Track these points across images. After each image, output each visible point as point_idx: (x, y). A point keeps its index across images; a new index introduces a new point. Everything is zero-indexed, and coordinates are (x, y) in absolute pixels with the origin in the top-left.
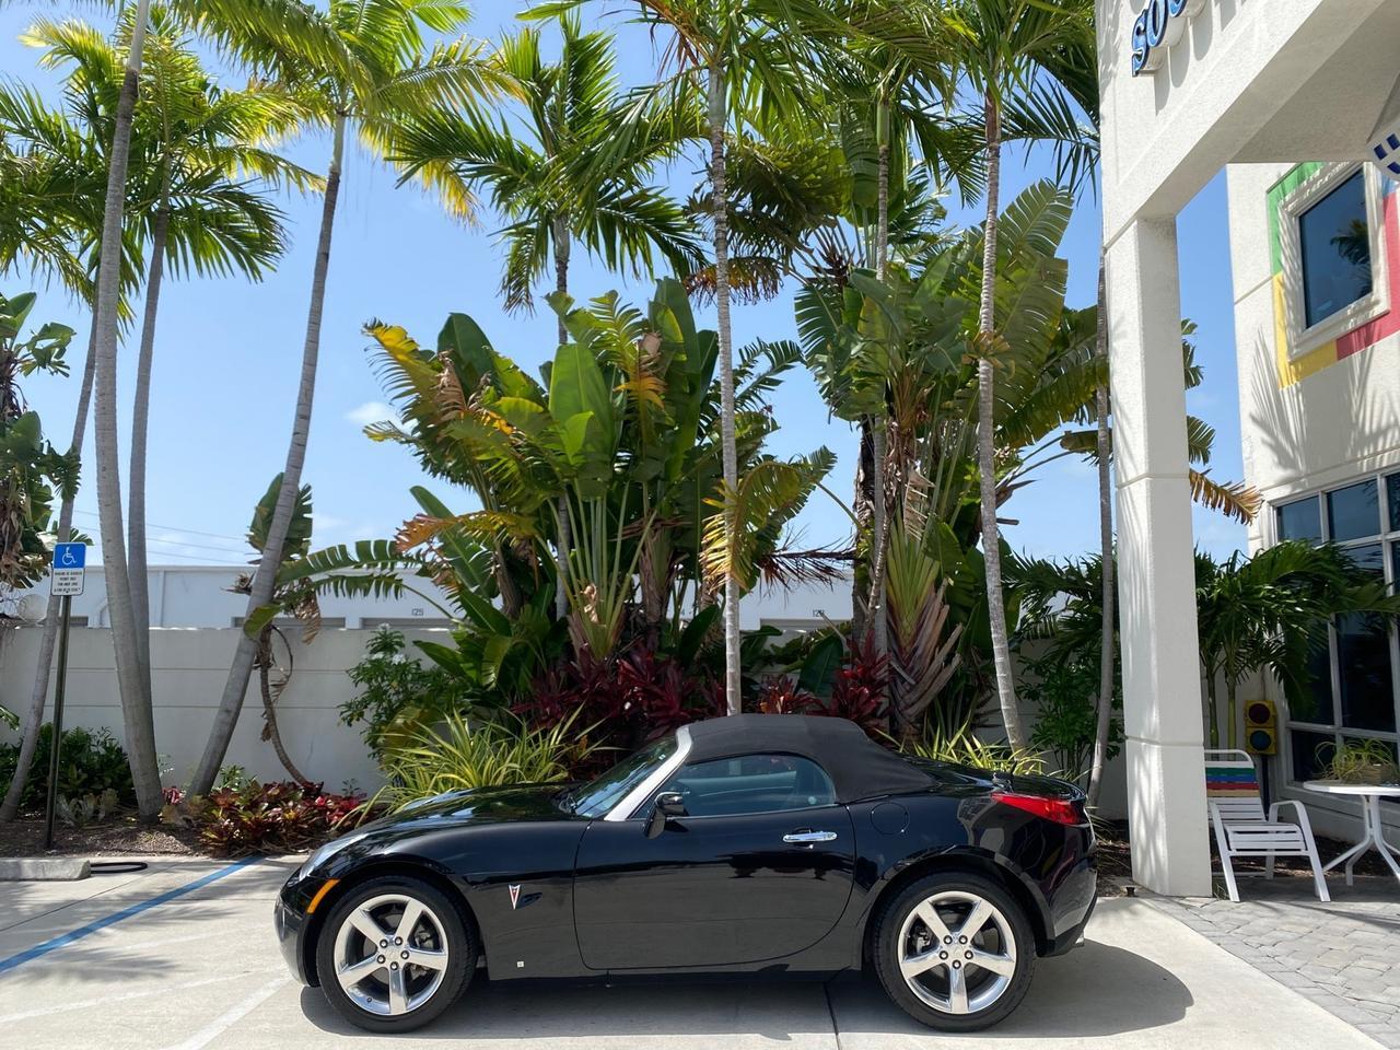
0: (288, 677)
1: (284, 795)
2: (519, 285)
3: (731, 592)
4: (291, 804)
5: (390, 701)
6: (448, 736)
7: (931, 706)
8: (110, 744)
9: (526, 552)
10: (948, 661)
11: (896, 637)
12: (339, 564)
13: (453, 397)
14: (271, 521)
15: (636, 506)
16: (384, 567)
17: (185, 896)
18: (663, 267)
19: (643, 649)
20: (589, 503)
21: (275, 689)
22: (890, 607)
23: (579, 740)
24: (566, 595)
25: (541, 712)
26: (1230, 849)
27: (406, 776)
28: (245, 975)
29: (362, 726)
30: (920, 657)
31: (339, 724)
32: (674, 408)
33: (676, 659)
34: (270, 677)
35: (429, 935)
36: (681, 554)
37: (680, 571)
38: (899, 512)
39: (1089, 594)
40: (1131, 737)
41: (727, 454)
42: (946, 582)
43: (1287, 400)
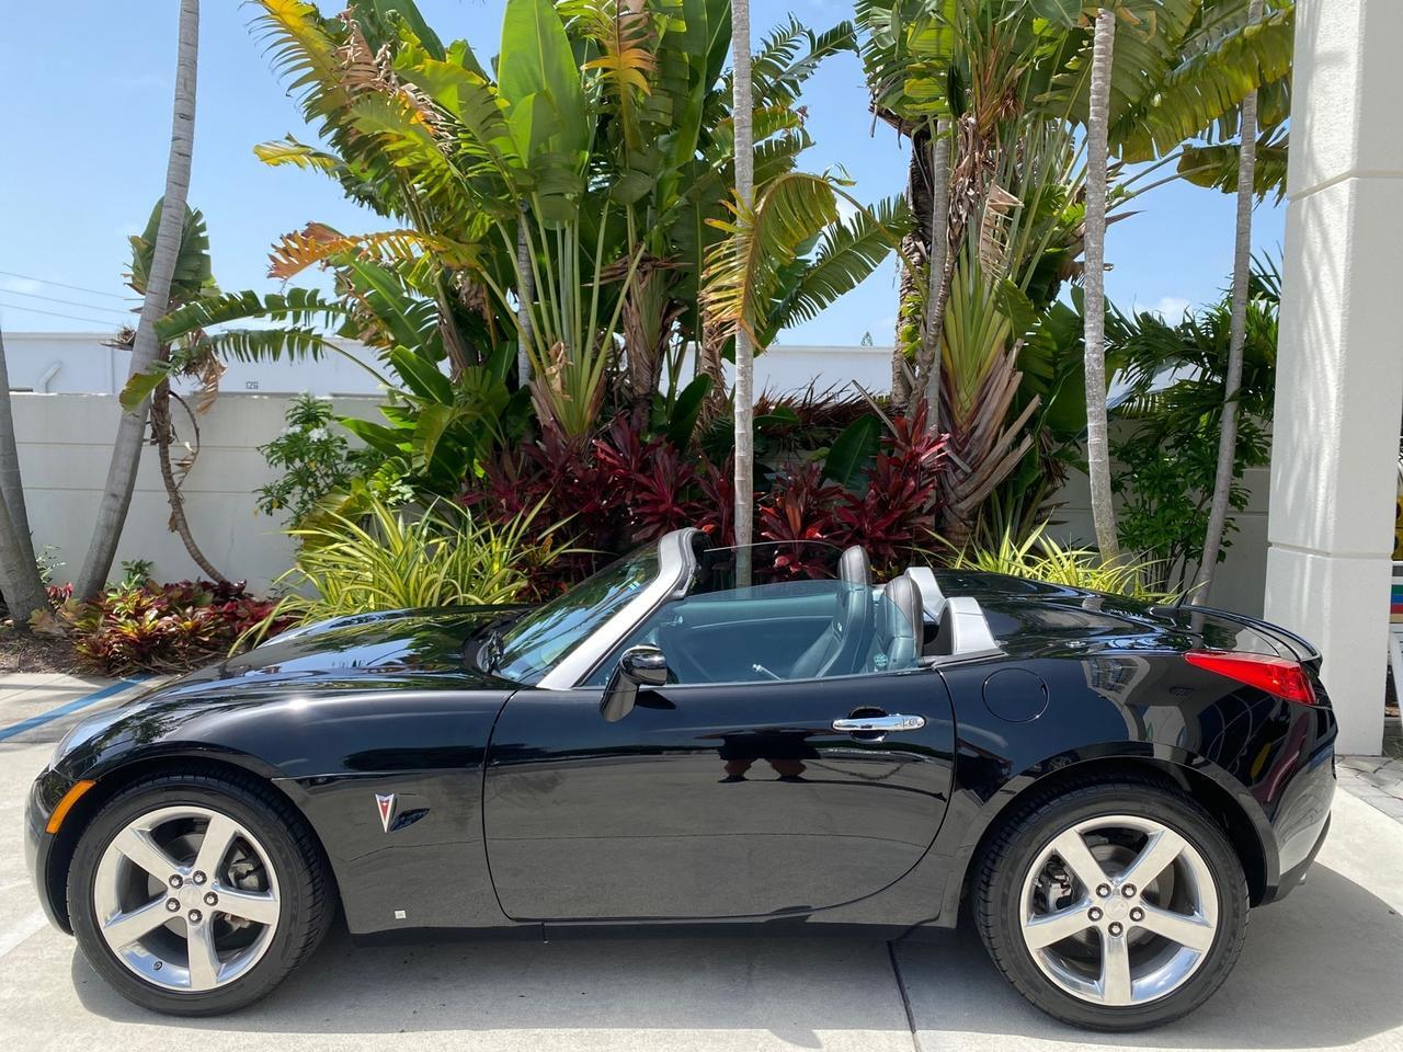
0: (195, 455)
3: (742, 349)
4: (189, 610)
5: (317, 486)
7: (987, 502)
9: (478, 302)
10: (1017, 442)
11: (950, 413)
13: (365, 80)
14: (152, 257)
15: (617, 237)
16: (296, 318)
17: (21, 736)
19: (626, 427)
20: (554, 233)
21: (179, 468)
22: (944, 374)
23: (543, 539)
24: (530, 358)
25: (496, 504)
30: (981, 437)
31: (256, 513)
32: (670, 101)
33: (668, 440)
34: (171, 455)
35: (251, 868)
36: (678, 307)
37: (677, 331)
38: (964, 250)
39: (1206, 360)
40: (1278, 545)
41: (741, 153)
42: (1019, 342)
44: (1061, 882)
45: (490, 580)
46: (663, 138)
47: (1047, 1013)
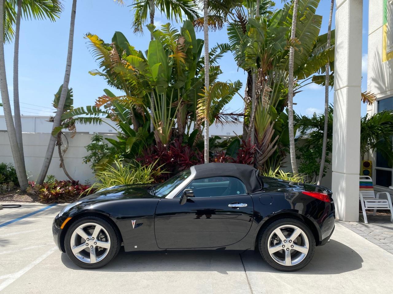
0: (67, 148)
1: (66, 184)
2: (138, 25)
3: (206, 124)
4: (67, 187)
5: (98, 156)
6: (116, 167)
7: (267, 161)
8: (13, 168)
9: (141, 111)
10: (274, 147)
11: (257, 139)
12: (81, 114)
13: (116, 58)
14: (59, 99)
15: (175, 97)
16: (95, 115)
18: (185, 18)
19: (178, 142)
20: (161, 95)
21: (63, 152)
22: (255, 130)
23: (158, 169)
24: (154, 125)
25: (146, 161)
26: (365, 207)
27: (102, 180)
28: (45, 245)
29: (90, 164)
30: (265, 145)
31: (83, 163)
32: (188, 64)
33: (188, 145)
34: (61, 148)
35: (104, 237)
36: (190, 113)
37: (189, 118)
38: (260, 100)
39: (319, 127)
40: (334, 172)
41: (206, 78)
42: (274, 122)
43: (384, 66)
44: (277, 240)
45: (145, 179)
46: (186, 72)
47: (274, 268)
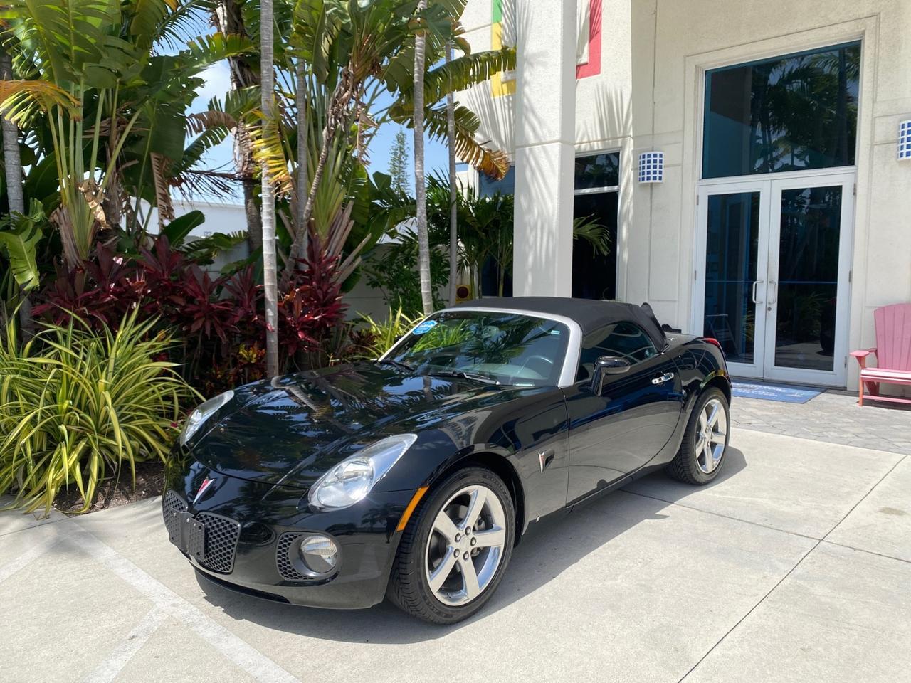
42: (352, 203)
43: (498, 105)
